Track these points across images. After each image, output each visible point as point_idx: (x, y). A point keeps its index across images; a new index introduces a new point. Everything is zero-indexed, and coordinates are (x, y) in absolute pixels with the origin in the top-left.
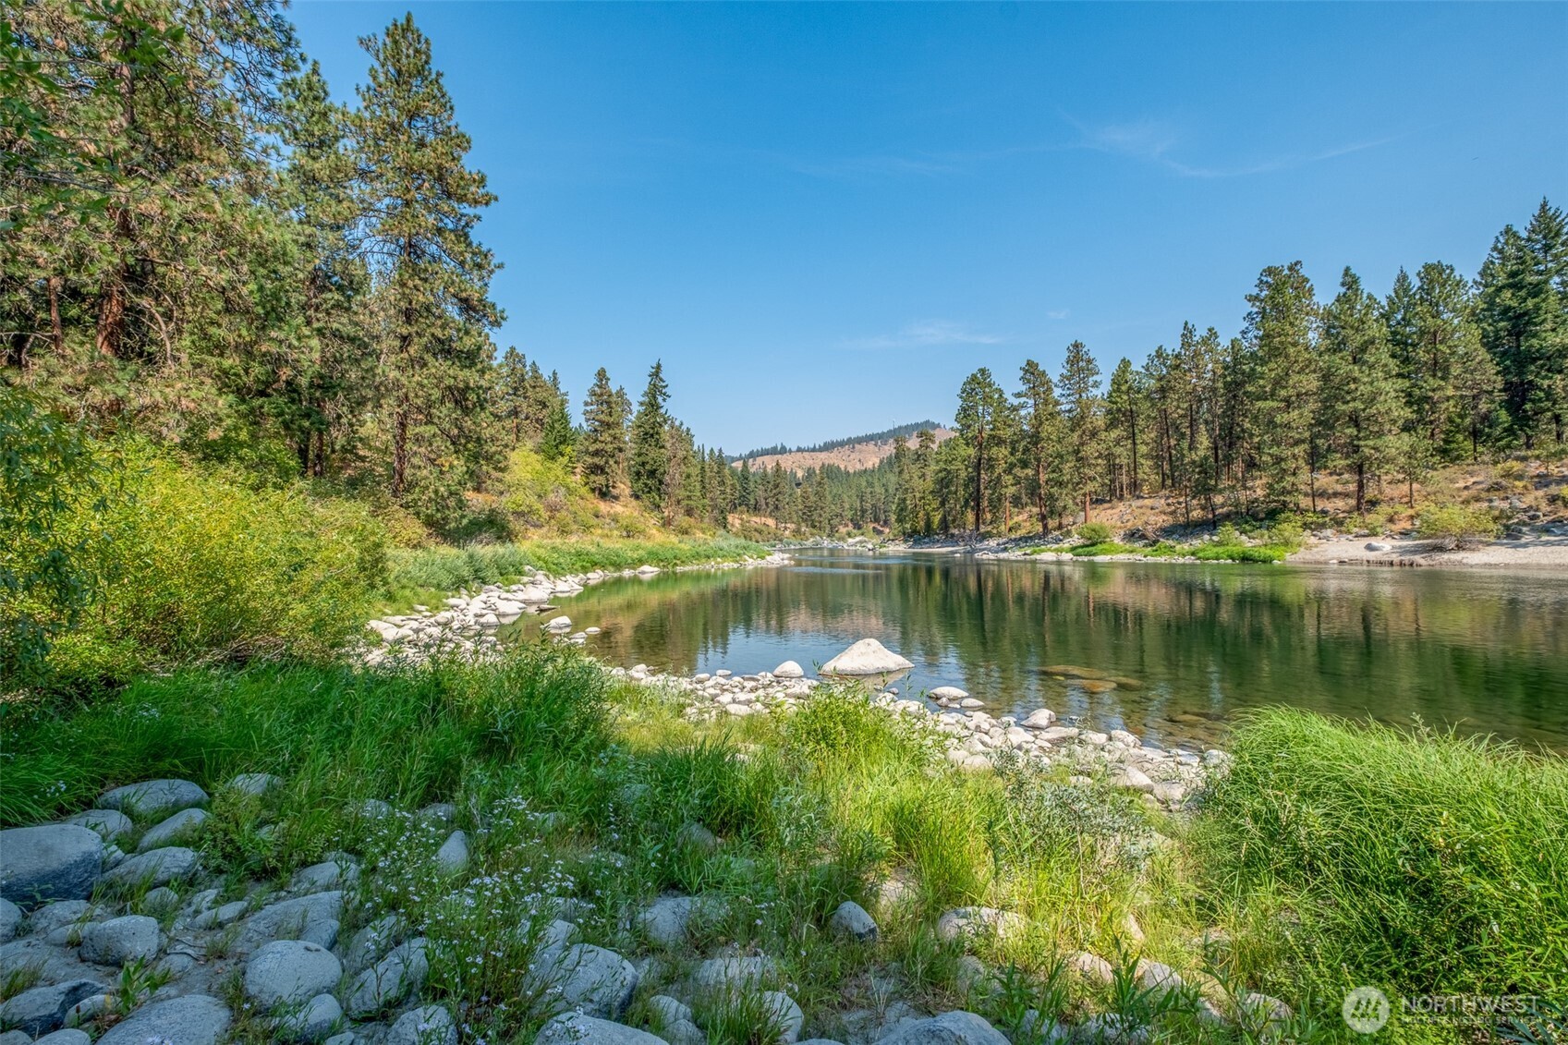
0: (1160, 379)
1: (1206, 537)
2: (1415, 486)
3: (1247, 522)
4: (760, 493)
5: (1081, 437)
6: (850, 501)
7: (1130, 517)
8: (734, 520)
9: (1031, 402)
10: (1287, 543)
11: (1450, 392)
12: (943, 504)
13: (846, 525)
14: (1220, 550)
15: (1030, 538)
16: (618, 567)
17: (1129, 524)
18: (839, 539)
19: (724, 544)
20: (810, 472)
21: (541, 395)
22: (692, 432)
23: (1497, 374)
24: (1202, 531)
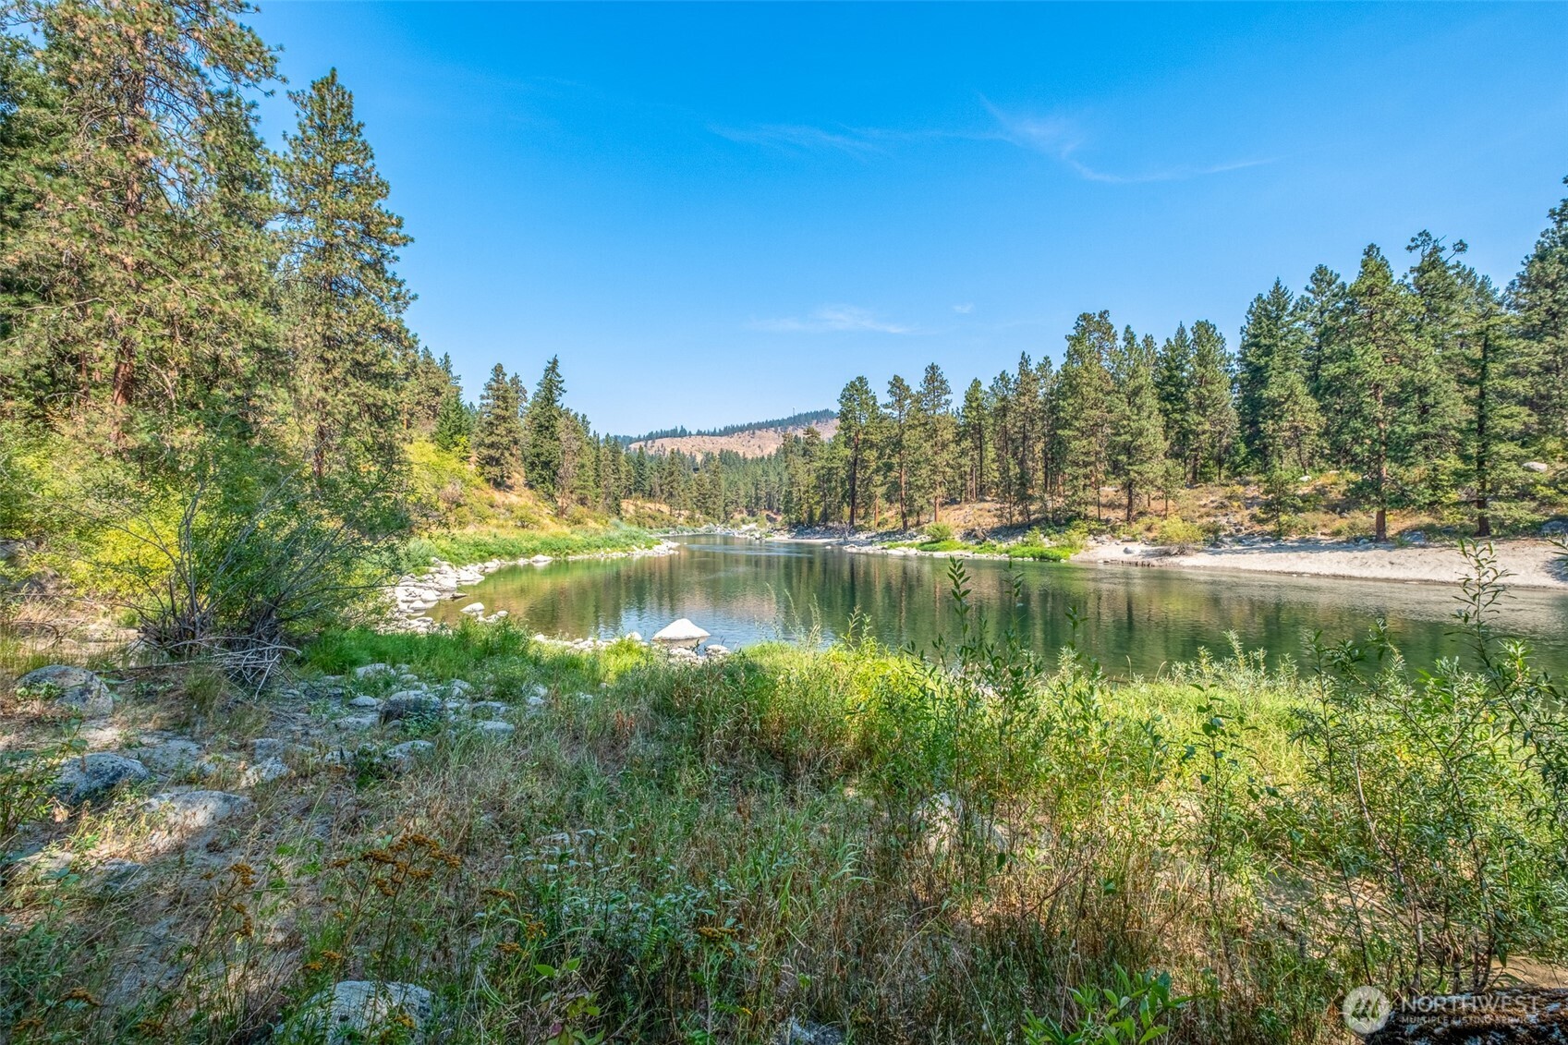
0: (1002, 399)
1: (1020, 538)
3: (1050, 527)
4: (655, 480)
5: (934, 447)
6: (745, 488)
7: (971, 518)
8: (628, 506)
10: (1072, 545)
12: (823, 498)
13: (741, 512)
14: (1026, 549)
15: (892, 533)
16: (513, 556)
17: (966, 525)
18: (733, 526)
19: (615, 534)
20: (709, 458)
21: (434, 382)
22: (588, 419)
23: (1237, 415)
24: (1018, 533)
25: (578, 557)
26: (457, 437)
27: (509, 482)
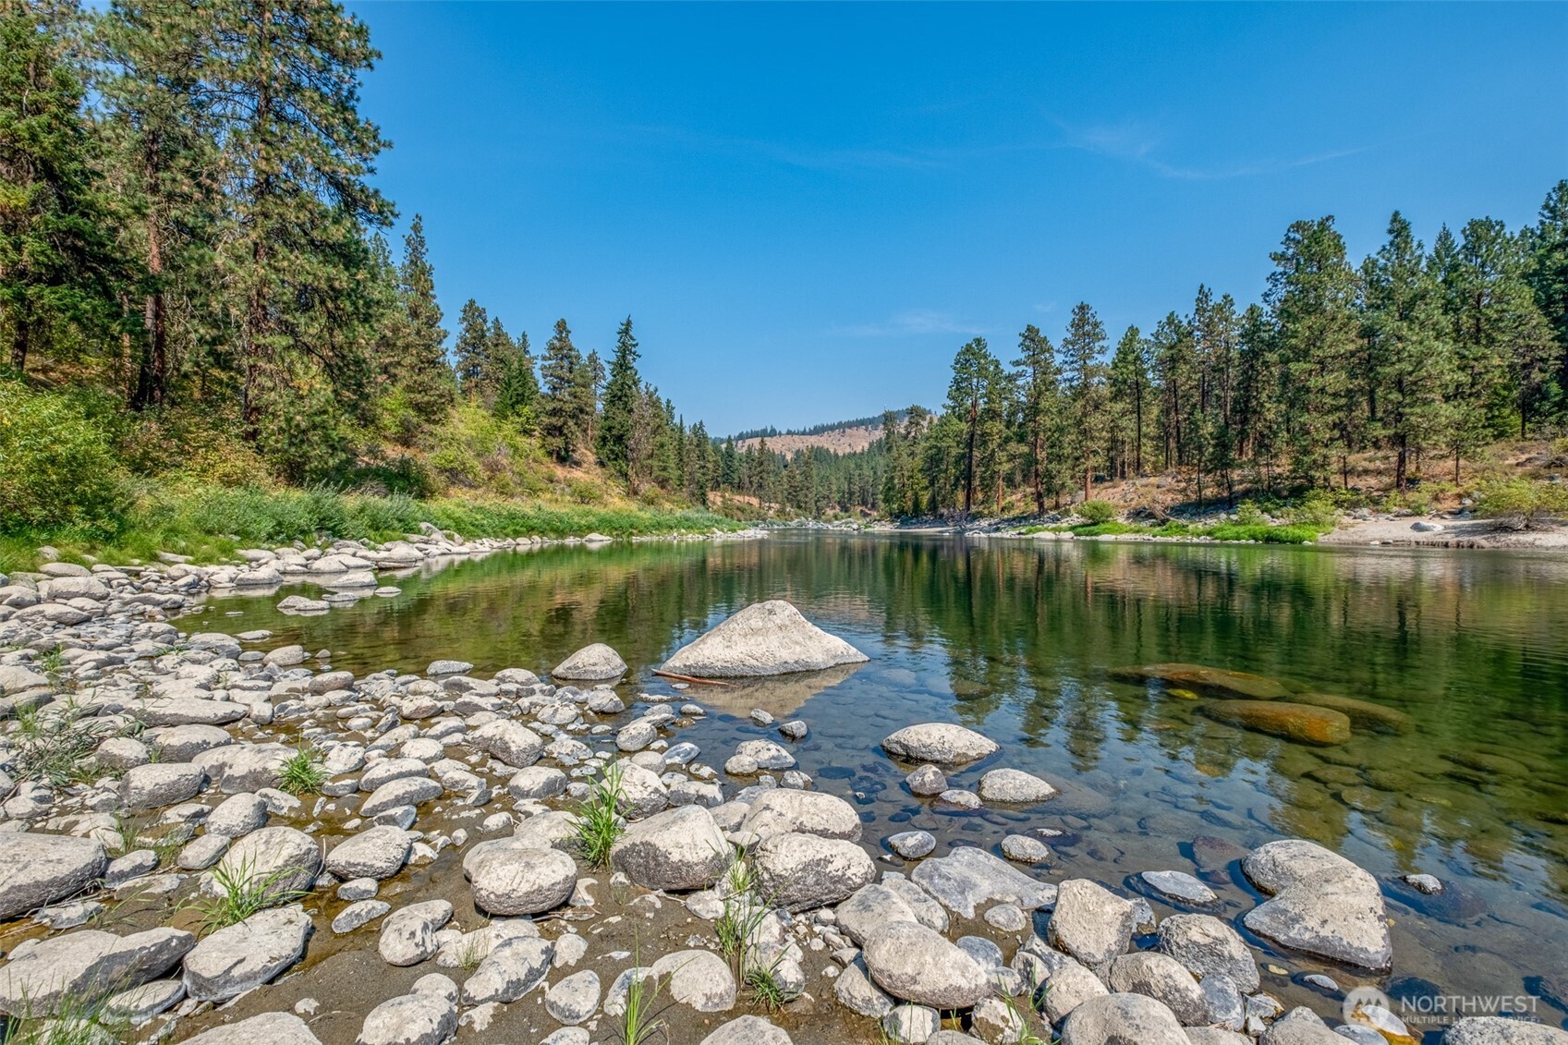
0: (1171, 348)
1: (1223, 516)
2: (1462, 462)
3: (1269, 500)
4: (744, 471)
5: (1085, 407)
6: (838, 483)
7: (1133, 495)
8: (715, 498)
9: (1030, 370)
10: (1316, 522)
11: (1496, 361)
12: (932, 483)
13: (834, 508)
14: (1241, 529)
15: (1025, 518)
16: (560, 533)
17: (1134, 503)
18: (825, 522)
20: (799, 455)
22: (672, 404)
23: (1553, 340)
24: (1217, 510)
25: (645, 539)
26: (518, 407)
27: (576, 456)
